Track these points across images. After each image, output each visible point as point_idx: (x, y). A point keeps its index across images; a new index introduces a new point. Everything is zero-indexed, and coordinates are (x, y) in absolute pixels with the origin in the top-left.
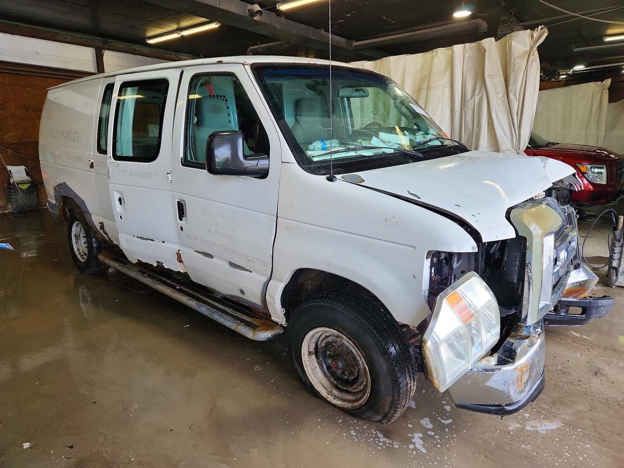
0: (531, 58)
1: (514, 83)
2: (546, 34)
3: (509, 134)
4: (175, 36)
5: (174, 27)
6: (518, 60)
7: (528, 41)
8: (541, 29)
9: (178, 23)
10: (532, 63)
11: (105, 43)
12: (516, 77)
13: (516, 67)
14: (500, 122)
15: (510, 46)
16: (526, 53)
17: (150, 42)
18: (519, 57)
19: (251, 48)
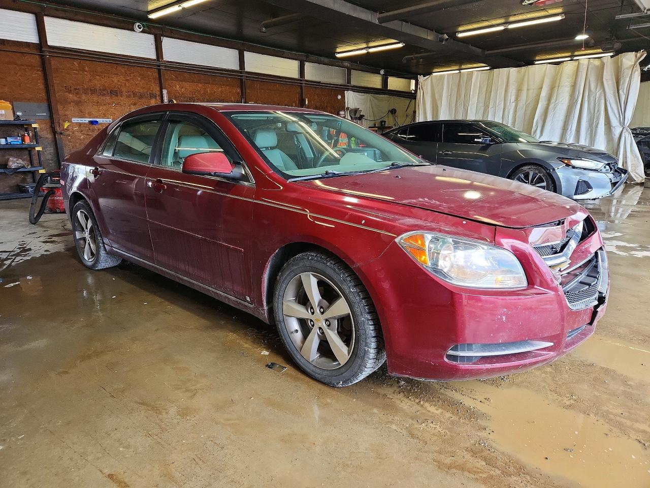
0: (635, 69)
1: (623, 84)
2: (645, 55)
3: (618, 116)
4: (364, 52)
5: (364, 46)
6: (626, 70)
7: (633, 59)
8: (643, 52)
9: (367, 42)
10: (635, 72)
11: (307, 57)
13: (625, 74)
14: (612, 109)
15: (622, 61)
16: (631, 66)
17: (338, 56)
18: (627, 68)
19: (406, 57)
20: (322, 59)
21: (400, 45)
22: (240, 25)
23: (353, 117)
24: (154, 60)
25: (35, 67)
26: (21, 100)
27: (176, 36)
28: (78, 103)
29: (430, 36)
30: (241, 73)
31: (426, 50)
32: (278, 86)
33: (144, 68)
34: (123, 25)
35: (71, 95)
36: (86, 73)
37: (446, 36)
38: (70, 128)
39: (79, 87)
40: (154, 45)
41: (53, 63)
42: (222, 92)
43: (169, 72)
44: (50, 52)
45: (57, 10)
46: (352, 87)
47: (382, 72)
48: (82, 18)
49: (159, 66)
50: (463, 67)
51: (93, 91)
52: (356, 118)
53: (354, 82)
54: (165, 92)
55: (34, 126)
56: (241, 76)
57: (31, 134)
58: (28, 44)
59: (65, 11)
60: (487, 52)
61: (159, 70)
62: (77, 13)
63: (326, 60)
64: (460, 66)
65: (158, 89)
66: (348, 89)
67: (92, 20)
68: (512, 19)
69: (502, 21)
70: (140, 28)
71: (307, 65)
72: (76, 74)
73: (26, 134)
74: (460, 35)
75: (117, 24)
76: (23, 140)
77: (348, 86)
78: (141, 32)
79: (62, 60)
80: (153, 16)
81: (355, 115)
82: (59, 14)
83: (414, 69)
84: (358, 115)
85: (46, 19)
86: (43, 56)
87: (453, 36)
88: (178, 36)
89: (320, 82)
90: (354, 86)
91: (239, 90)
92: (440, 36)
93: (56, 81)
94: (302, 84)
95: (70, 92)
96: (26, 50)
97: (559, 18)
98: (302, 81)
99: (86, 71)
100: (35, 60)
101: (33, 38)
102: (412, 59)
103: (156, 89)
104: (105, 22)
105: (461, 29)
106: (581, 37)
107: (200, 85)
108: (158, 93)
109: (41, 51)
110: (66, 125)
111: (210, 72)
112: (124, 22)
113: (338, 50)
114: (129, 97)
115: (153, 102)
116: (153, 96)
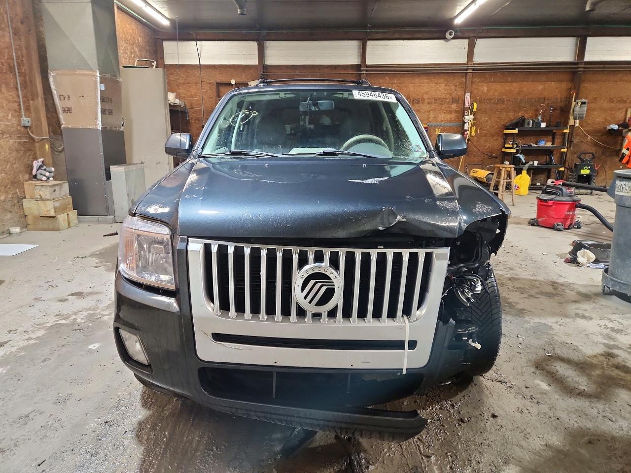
24: (464, 64)
27: (493, 34)
33: (451, 73)
34: (434, 35)
40: (466, 48)
42: (544, 89)
43: (478, 74)
44: (367, 71)
45: (377, 33)
48: (398, 37)
49: (467, 70)
54: (468, 95)
56: (577, 68)
58: (352, 66)
59: (384, 33)
62: (394, 32)
65: (462, 92)
67: (406, 36)
70: (451, 35)
75: (429, 36)
78: (453, 38)
79: (376, 75)
82: (379, 36)
85: (368, 43)
86: (360, 74)
88: (496, 35)
103: (460, 93)
104: (419, 36)
107: (515, 84)
108: (461, 97)
109: (361, 71)
112: (436, 32)
114: (430, 103)
115: (454, 106)
116: (454, 100)
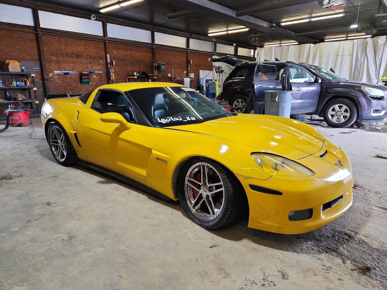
0: (385, 45)
1: (378, 54)
3: (375, 73)
4: (225, 33)
5: (225, 29)
7: (385, 40)
9: (227, 27)
10: (385, 47)
11: (191, 35)
12: (379, 52)
13: (379, 49)
14: (372, 69)
15: (377, 41)
16: (383, 44)
17: (210, 35)
18: (381, 45)
19: (250, 36)
20: (200, 37)
21: (247, 29)
22: (152, 17)
23: (217, 71)
24: (102, 37)
25: (32, 40)
26: (25, 60)
27: (115, 22)
28: (58, 62)
29: (265, 24)
30: (152, 45)
31: (261, 32)
32: (174, 53)
33: (96, 42)
34: (84, 15)
35: (54, 57)
36: (62, 44)
37: (274, 25)
38: (53, 76)
39: (58, 52)
40: (102, 27)
41: (43, 38)
42: (141, 56)
43: (110, 44)
44: (41, 32)
45: (46, 6)
46: (217, 53)
47: (235, 45)
48: (61, 12)
49: (105, 40)
50: (282, 42)
51: (67, 55)
52: (219, 72)
53: (218, 51)
54: (108, 56)
55: (32, 75)
56: (153, 47)
57: (30, 80)
58: (28, 27)
59: (51, 7)
60: (297, 34)
61: (105, 43)
62: (58, 9)
63: (202, 37)
64: (281, 42)
65: (104, 54)
66: (215, 54)
67: (66, 13)
68: (313, 15)
69: (308, 16)
70: (94, 18)
71: (191, 40)
72: (57, 45)
73: (27, 80)
74: (283, 24)
75: (81, 16)
76: (26, 84)
77: (215, 53)
78: (95, 20)
79: (48, 36)
80: (102, 11)
81: (218, 70)
82: (47, 9)
83: (253, 43)
84: (220, 70)
85: (39, 12)
86: (38, 33)
87: (278, 24)
88: (117, 23)
89: (198, 51)
90: (218, 53)
91: (151, 55)
92: (271, 24)
93: (45, 49)
94: (188, 51)
95: (53, 55)
96: (28, 30)
97: (341, 15)
98: (187, 49)
99: (62, 43)
100: (32, 36)
101: (31, 23)
102: (253, 37)
104: (74, 14)
105: (283, 20)
106: (354, 26)
107: (129, 52)
108: (104, 56)
109: (37, 31)
110: (51, 75)
111: (135, 44)
112: (85, 14)
113: (210, 32)
114: (87, 58)
115: (101, 61)
116: (101, 58)
